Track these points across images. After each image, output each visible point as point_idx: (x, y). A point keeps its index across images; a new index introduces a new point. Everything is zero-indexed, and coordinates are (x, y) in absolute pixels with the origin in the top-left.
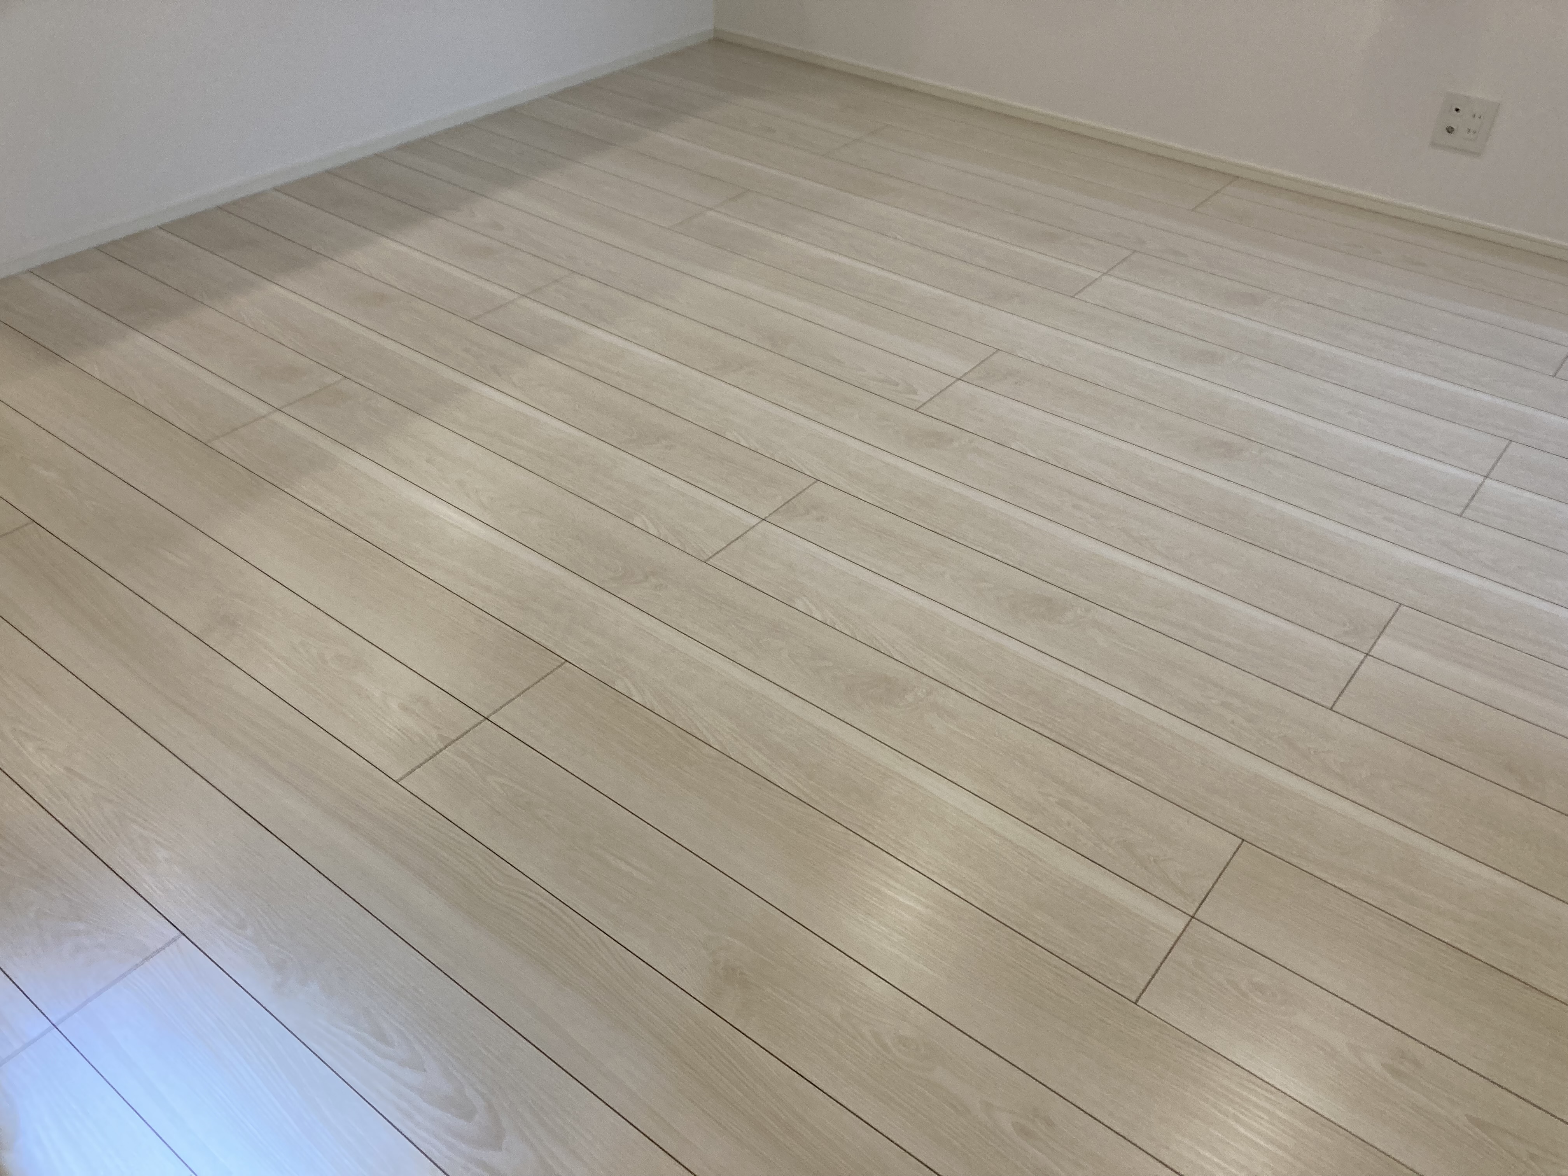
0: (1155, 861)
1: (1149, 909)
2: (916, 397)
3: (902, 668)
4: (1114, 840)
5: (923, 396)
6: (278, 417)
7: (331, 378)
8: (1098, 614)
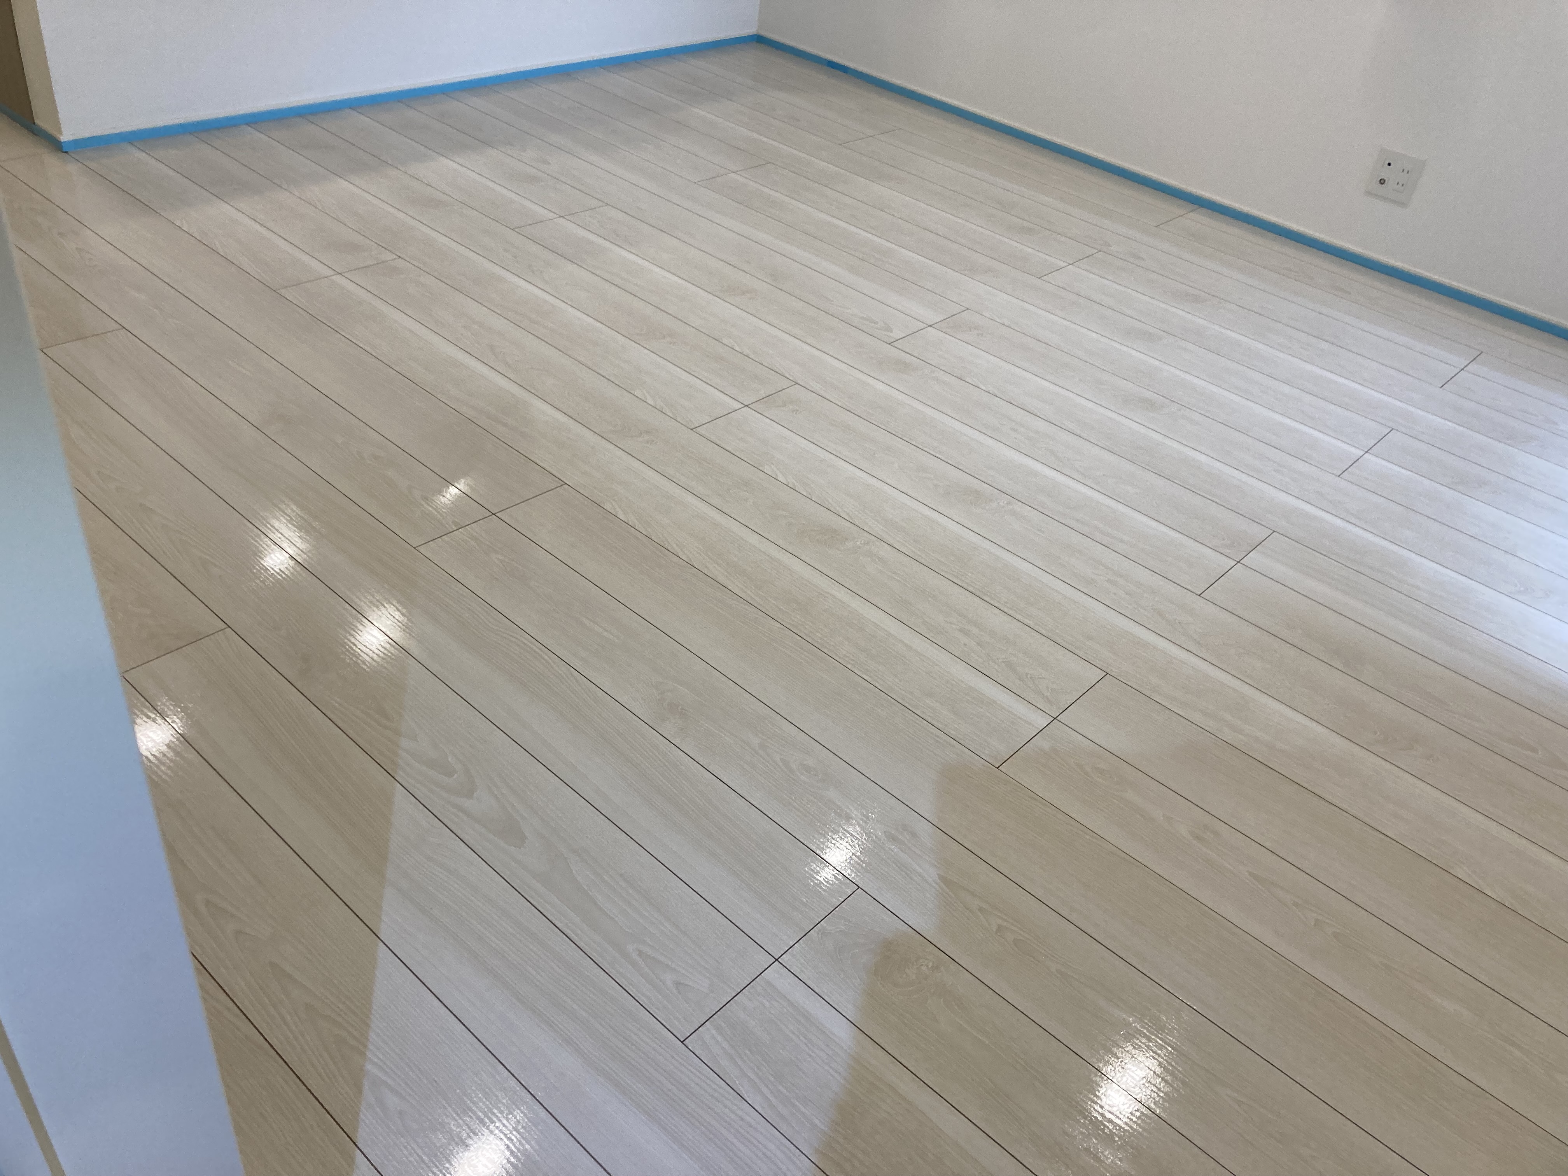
0: (1031, 678)
1: (1021, 709)
2: (891, 334)
3: (848, 524)
4: (1000, 660)
5: (897, 334)
6: (338, 279)
7: (388, 256)
8: (1018, 507)
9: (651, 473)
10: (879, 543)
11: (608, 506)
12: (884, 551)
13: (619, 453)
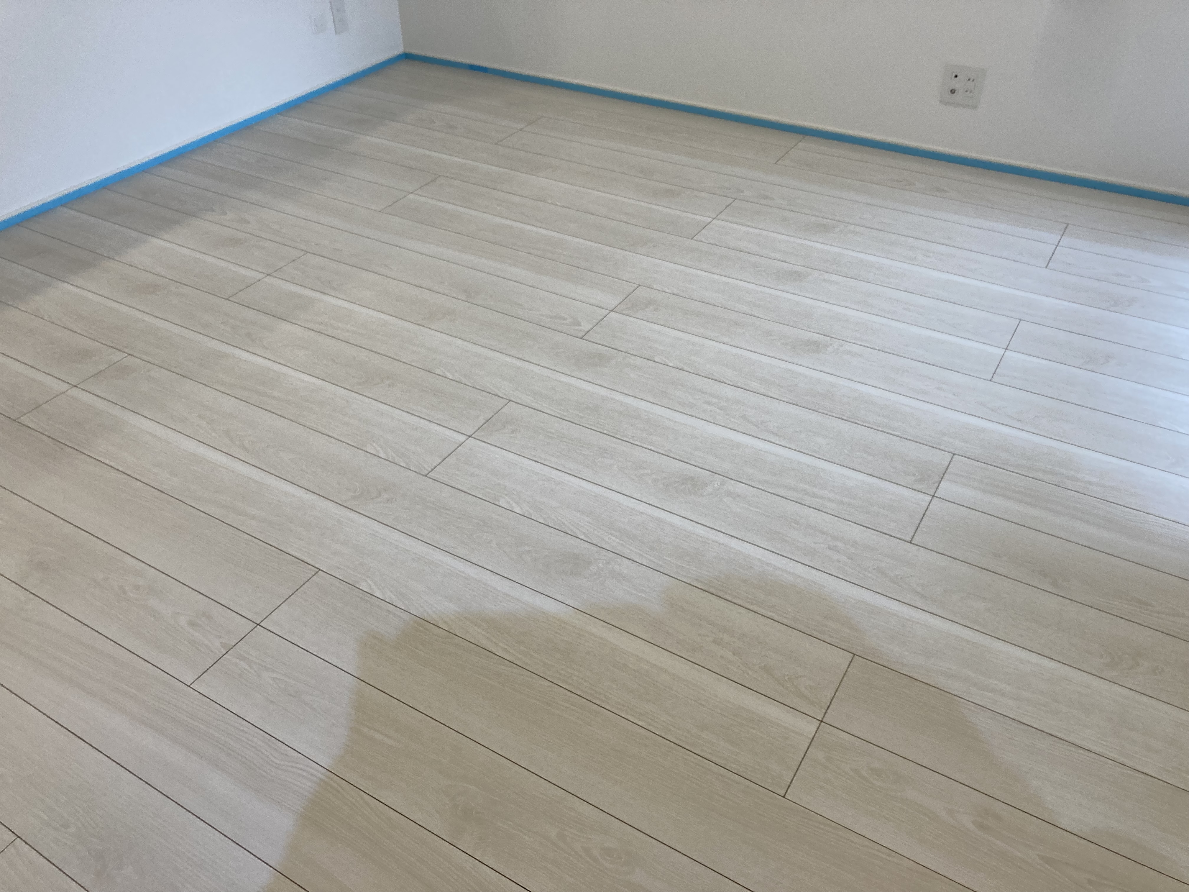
0: (789, 679)
1: (788, 719)
2: (581, 328)
3: (587, 546)
4: (757, 667)
5: (586, 326)
6: (74, 392)
7: (117, 356)
8: (731, 485)
9: (396, 536)
10: (619, 560)
11: (363, 586)
12: (625, 567)
13: (363, 520)
